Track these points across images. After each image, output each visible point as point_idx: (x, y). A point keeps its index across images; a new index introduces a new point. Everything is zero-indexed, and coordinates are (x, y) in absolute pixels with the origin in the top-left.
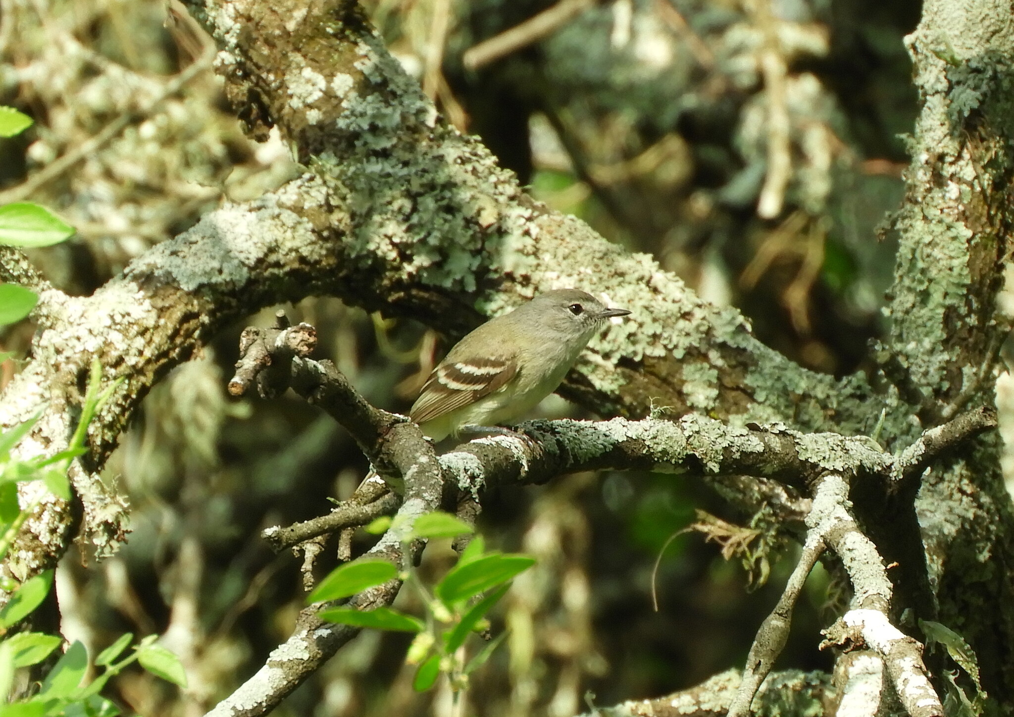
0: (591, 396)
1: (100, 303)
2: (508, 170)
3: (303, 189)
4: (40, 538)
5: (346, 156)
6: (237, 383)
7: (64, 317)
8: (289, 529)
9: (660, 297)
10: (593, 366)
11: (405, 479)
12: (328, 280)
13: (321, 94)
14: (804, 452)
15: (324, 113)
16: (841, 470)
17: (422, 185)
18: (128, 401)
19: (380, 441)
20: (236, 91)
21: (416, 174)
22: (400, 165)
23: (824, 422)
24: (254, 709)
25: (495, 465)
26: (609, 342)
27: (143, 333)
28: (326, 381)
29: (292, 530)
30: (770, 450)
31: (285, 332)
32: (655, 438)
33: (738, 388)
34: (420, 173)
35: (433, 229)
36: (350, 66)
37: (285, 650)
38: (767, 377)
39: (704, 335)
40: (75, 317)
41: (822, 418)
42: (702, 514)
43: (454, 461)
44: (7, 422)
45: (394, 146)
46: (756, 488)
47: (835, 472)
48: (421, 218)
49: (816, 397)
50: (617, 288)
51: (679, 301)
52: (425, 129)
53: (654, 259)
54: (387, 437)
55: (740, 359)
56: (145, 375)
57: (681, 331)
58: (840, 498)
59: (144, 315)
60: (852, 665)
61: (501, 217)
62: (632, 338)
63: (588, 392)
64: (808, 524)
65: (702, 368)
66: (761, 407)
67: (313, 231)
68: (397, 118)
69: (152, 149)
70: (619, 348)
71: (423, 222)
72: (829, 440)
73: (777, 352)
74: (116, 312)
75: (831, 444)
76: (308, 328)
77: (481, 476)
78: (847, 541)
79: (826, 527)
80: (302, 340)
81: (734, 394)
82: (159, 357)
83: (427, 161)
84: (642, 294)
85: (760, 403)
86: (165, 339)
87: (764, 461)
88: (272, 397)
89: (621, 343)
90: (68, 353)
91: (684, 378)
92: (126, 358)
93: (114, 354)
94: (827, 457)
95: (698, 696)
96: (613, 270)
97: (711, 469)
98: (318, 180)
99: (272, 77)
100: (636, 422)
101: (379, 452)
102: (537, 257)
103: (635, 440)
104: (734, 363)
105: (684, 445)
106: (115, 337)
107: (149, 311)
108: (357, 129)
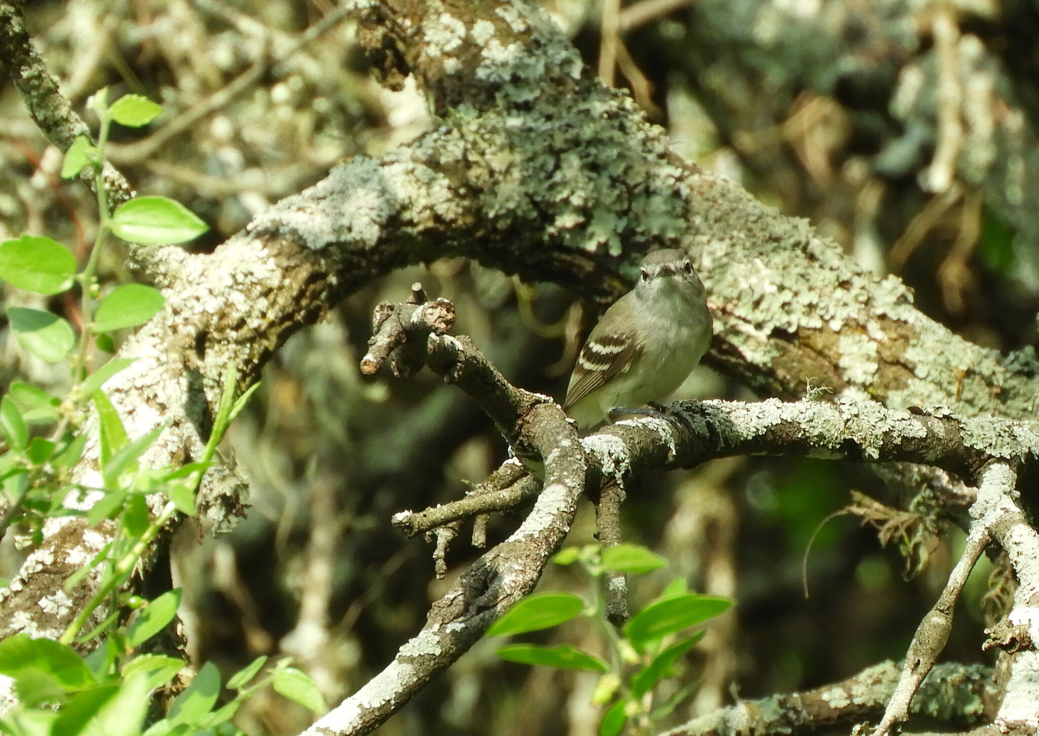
0: (742, 369)
1: (221, 262)
2: (659, 126)
3: (440, 142)
4: (154, 511)
5: (485, 108)
6: (370, 361)
7: (183, 275)
8: (421, 514)
9: (817, 265)
10: (744, 337)
11: (546, 463)
12: (464, 241)
13: (459, 42)
14: (969, 438)
15: (464, 62)
16: (1009, 457)
17: (566, 141)
18: (250, 366)
19: (520, 422)
20: (369, 36)
21: (560, 128)
22: (543, 119)
23: (990, 400)
24: (382, 707)
25: (641, 449)
26: (762, 311)
27: (266, 293)
28: (463, 359)
29: (425, 516)
30: (933, 435)
31: (421, 307)
32: (811, 421)
33: (897, 363)
34: (564, 128)
35: (577, 188)
36: (491, 12)
37: (416, 644)
38: (930, 351)
39: (863, 306)
40: (195, 275)
41: (987, 397)
42: (857, 495)
43: (598, 444)
44: (120, 387)
45: (537, 99)
46: (916, 469)
47: (1001, 460)
48: (564, 176)
49: (980, 374)
50: (771, 254)
51: (838, 269)
52: (570, 81)
53: (811, 224)
54: (527, 418)
55: (902, 331)
56: (267, 338)
57: (838, 301)
58: (1007, 488)
59: (268, 274)
60: (1015, 661)
61: (649, 176)
62: (786, 308)
63: (739, 364)
64: (972, 515)
65: (860, 341)
66: (923, 383)
67: (449, 188)
68: (540, 69)
69: (284, 113)
70: (772, 317)
71: (566, 179)
72: (995, 425)
73: (941, 325)
74: (238, 271)
75: (998, 429)
76: (446, 304)
77: (627, 461)
78: (1013, 535)
79: (991, 519)
80: (440, 317)
81: (894, 368)
82: (283, 320)
83: (571, 115)
84: (798, 261)
85: (921, 379)
86: (290, 301)
87: (927, 447)
88: (406, 375)
89: (775, 313)
90: (186, 314)
91: (841, 351)
92: (249, 321)
93: (235, 316)
94: (994, 443)
95: (850, 689)
96: (767, 235)
97: (870, 455)
98: (455, 133)
99: (408, 23)
100: (791, 404)
101: (519, 433)
102: (687, 220)
103: (790, 423)
104: (894, 335)
105: (842, 428)
106: (237, 297)
107: (273, 271)
108: (498, 79)
